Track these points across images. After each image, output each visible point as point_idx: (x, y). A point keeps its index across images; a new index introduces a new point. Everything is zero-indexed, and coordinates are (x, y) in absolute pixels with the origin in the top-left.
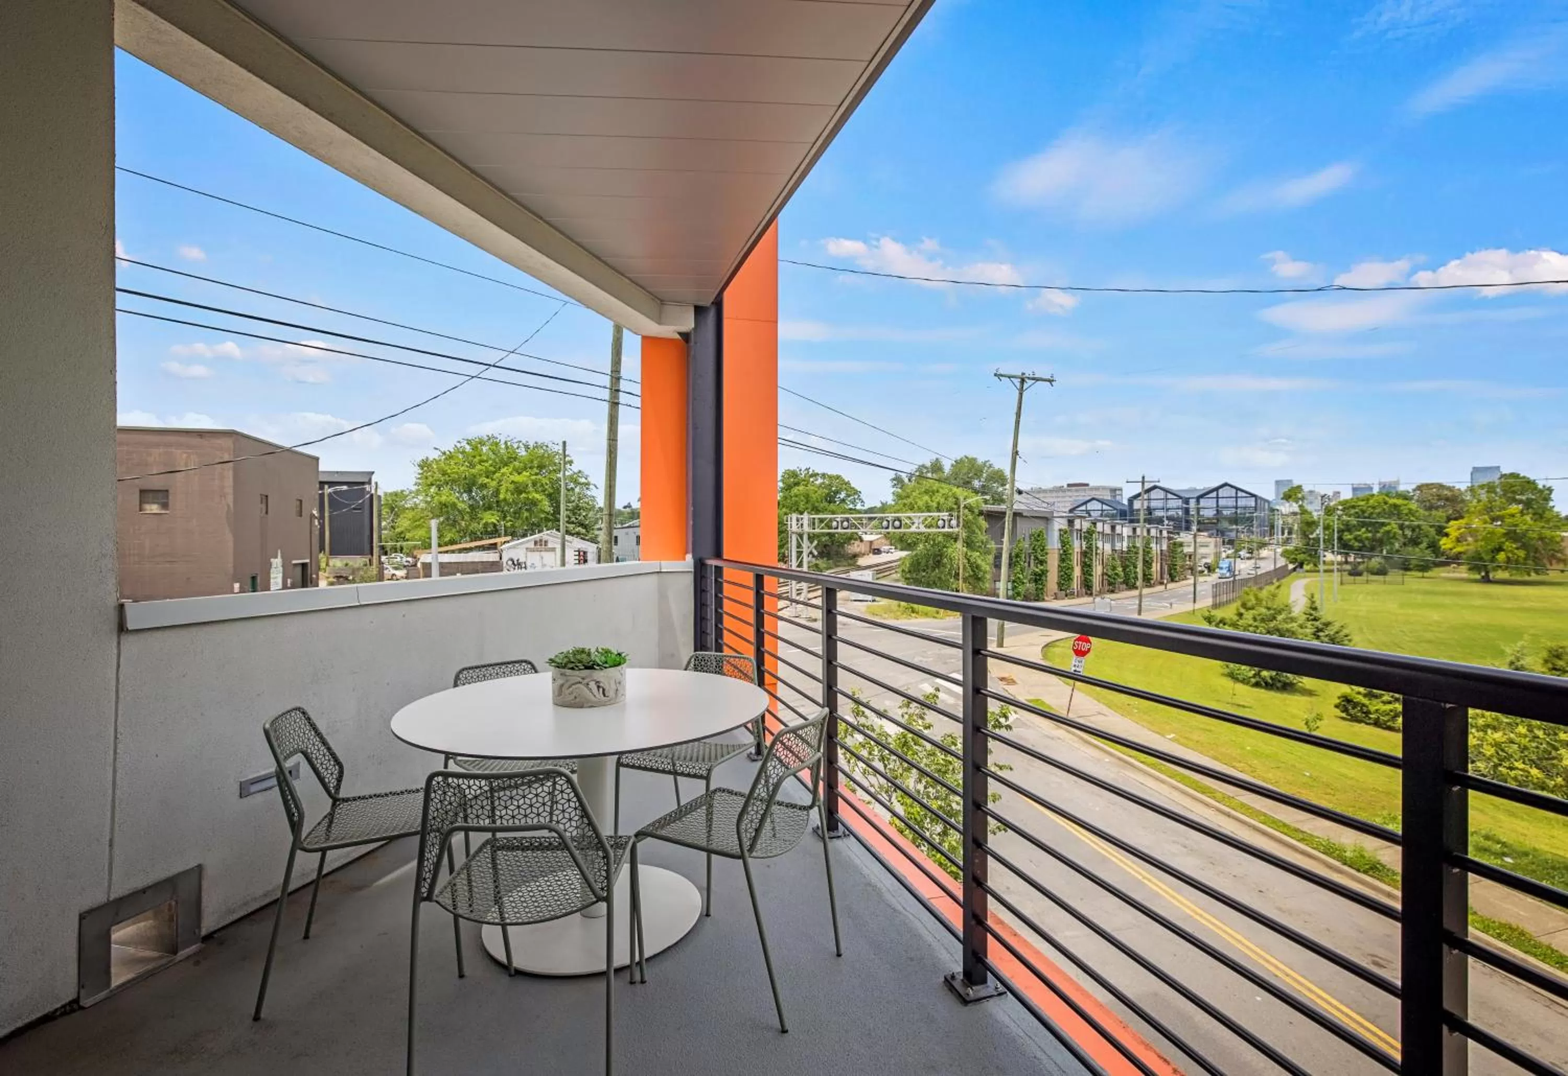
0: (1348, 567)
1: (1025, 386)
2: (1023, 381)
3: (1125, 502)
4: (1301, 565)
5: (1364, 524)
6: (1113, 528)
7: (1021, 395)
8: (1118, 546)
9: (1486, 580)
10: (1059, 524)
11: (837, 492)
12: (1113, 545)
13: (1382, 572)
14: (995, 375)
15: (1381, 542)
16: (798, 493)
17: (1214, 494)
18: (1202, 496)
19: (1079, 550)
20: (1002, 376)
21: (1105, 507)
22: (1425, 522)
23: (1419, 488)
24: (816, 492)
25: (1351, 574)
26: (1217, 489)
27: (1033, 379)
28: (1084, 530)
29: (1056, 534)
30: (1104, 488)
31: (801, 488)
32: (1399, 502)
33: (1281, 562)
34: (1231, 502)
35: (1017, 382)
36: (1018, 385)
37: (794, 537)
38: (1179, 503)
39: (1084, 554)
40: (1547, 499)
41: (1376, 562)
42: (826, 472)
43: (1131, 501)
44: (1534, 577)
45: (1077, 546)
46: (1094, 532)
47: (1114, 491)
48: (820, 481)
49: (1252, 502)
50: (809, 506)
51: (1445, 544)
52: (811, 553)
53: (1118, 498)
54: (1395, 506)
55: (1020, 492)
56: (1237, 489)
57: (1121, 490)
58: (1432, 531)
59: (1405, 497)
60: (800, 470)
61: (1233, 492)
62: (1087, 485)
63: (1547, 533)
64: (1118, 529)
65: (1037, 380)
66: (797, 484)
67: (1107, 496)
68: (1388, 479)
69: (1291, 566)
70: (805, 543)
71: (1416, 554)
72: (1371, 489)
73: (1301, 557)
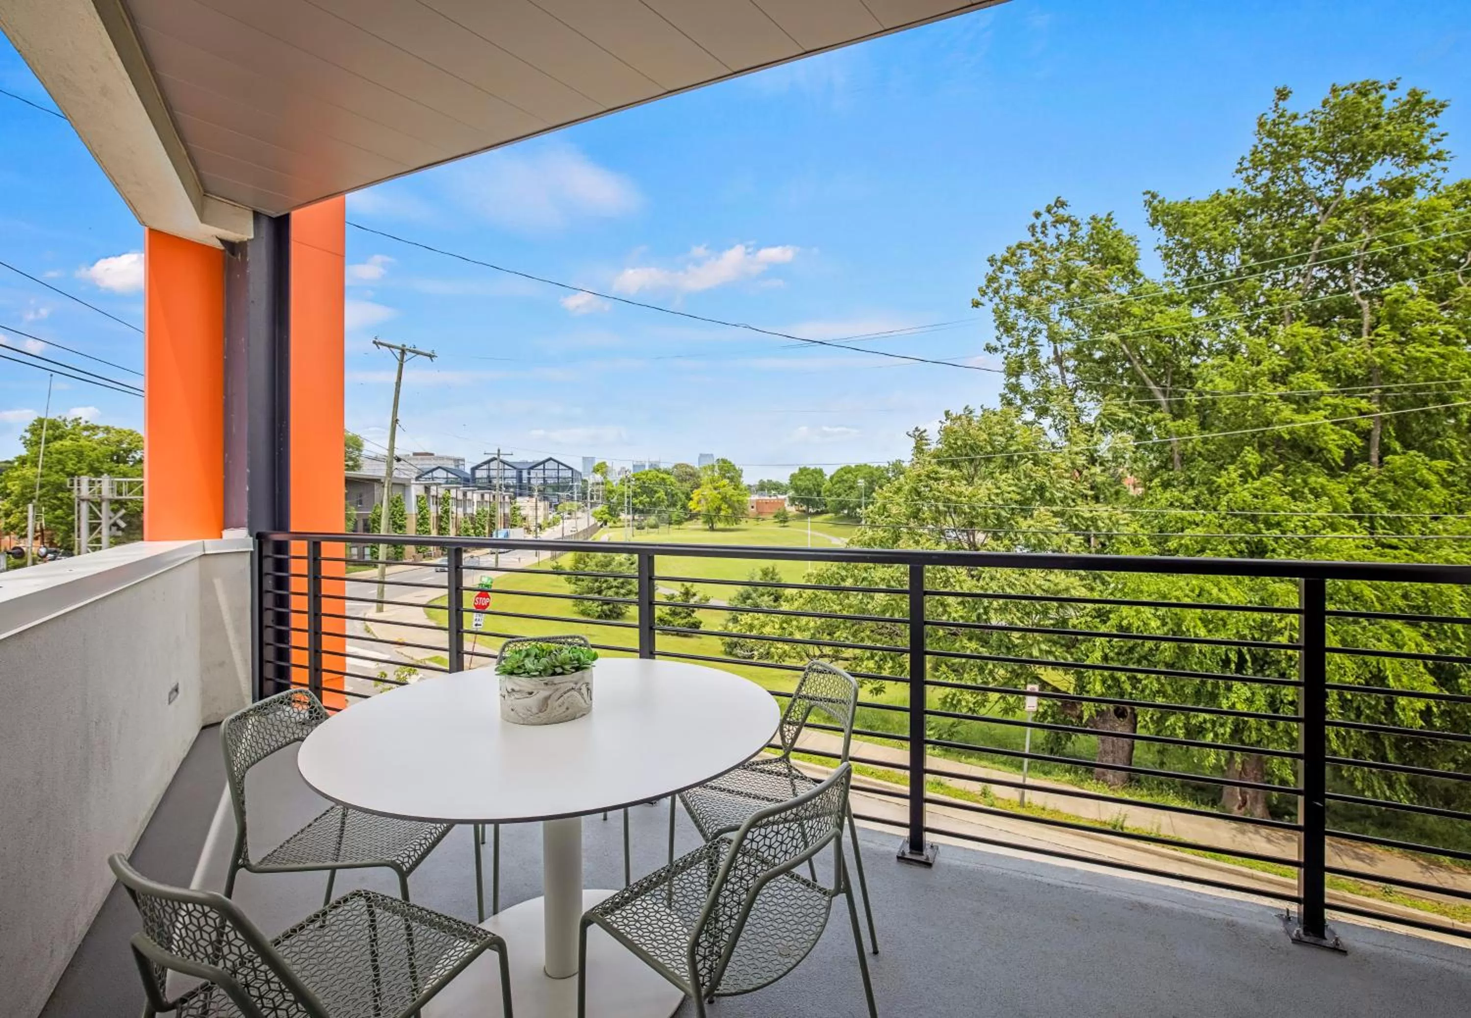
0: (636, 523)
1: (406, 358)
2: (403, 352)
3: (468, 471)
4: (605, 522)
5: (644, 492)
6: (465, 494)
7: (401, 366)
8: (469, 511)
9: (712, 529)
10: (416, 490)
11: (130, 451)
12: (465, 509)
13: (655, 526)
14: (374, 342)
15: (655, 505)
16: (63, 449)
17: (541, 467)
18: (532, 468)
19: (435, 515)
20: (382, 344)
21: (450, 475)
22: (680, 488)
23: (676, 467)
24: (95, 449)
25: (638, 529)
26: (543, 463)
27: (413, 352)
28: (440, 496)
29: (414, 500)
30: (449, 459)
31: (67, 443)
32: (665, 476)
33: (593, 521)
34: (554, 474)
35: (397, 352)
36: (399, 356)
37: (84, 507)
38: (514, 473)
39: (439, 518)
40: (740, 476)
41: (652, 519)
42: (110, 425)
43: (474, 469)
44: (735, 526)
45: (433, 511)
46: (449, 498)
47: (457, 461)
48: (101, 435)
49: (569, 474)
50: (84, 465)
51: (692, 505)
52: (115, 524)
53: (461, 467)
54: (663, 479)
55: (399, 460)
56: (559, 463)
57: (463, 460)
58: (683, 497)
59: (666, 472)
60: (65, 420)
61: (555, 465)
62: (432, 454)
63: (741, 498)
64: (469, 494)
65: (418, 353)
66: (61, 437)
67: (451, 465)
68: (654, 459)
69: (599, 524)
70: (106, 512)
71: (676, 512)
72: (644, 466)
73: (606, 516)
